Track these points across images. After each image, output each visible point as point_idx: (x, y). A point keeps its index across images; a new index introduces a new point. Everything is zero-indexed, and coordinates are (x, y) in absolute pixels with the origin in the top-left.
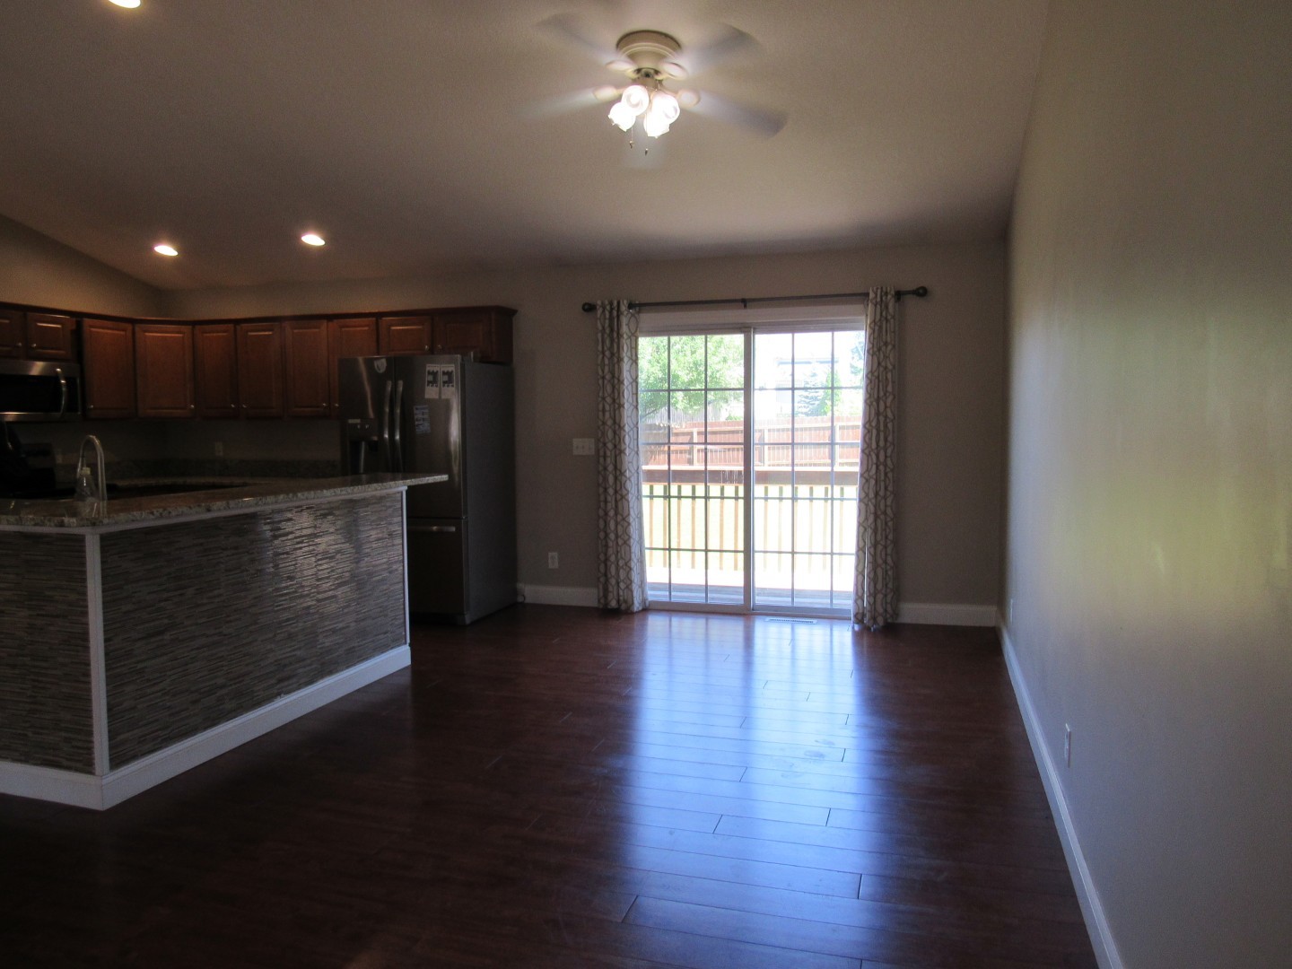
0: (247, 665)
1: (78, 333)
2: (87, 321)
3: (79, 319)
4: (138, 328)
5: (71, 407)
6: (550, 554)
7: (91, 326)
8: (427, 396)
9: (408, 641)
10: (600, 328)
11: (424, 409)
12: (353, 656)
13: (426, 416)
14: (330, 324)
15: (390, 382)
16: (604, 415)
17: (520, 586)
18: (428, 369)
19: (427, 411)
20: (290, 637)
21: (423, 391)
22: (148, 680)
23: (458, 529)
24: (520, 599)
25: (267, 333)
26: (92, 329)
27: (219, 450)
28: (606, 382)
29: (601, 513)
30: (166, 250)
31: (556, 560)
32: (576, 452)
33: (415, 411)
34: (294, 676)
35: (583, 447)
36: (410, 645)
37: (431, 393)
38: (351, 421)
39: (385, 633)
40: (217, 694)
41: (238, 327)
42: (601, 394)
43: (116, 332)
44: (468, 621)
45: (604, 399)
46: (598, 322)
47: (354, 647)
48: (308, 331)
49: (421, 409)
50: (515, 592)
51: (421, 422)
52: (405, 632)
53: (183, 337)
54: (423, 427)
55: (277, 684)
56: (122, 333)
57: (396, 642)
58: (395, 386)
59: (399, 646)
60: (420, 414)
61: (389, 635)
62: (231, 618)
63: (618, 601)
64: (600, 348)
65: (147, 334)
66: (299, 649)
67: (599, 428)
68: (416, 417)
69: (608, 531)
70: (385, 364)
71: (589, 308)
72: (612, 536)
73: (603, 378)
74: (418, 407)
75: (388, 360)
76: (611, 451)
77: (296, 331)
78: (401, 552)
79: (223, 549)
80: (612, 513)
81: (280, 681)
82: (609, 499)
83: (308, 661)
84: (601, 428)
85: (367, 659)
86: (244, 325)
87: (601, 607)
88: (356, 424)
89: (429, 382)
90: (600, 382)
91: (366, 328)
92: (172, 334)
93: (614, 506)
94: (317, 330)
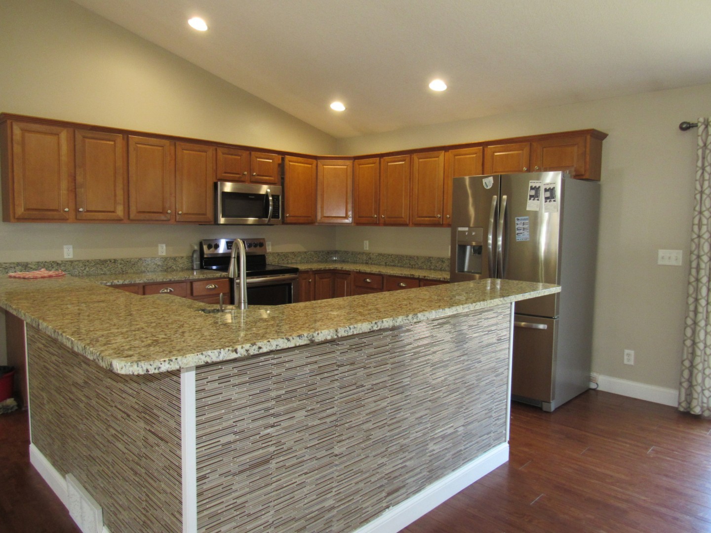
0: (357, 483)
1: (282, 166)
2: (288, 158)
3: (283, 157)
4: (320, 162)
5: (275, 215)
6: (627, 351)
7: (290, 161)
8: (528, 209)
9: (508, 439)
10: (701, 144)
11: (525, 219)
12: (459, 459)
13: (526, 226)
14: (447, 154)
15: (495, 197)
16: (700, 229)
17: (594, 374)
18: (530, 185)
19: (527, 221)
20: (403, 449)
21: (525, 204)
22: (249, 515)
23: (550, 328)
24: (593, 386)
25: (401, 163)
26: (290, 162)
27: (366, 246)
28: (704, 196)
29: (689, 322)
30: (338, 106)
31: (632, 358)
32: (660, 262)
33: (517, 222)
34: (404, 486)
35: (670, 258)
36: (509, 443)
37: (532, 205)
38: (460, 229)
39: (488, 434)
40: (326, 517)
41: (382, 160)
42: (698, 208)
43: (306, 165)
44: (553, 409)
45: (701, 213)
46: (700, 138)
47: (461, 450)
48: (430, 159)
49: (522, 220)
50: (589, 379)
51: (521, 231)
52: (506, 430)
53: (347, 168)
54: (523, 236)
55: (386, 497)
56: (310, 166)
57: (498, 440)
58: (500, 200)
59: (500, 444)
60: (520, 223)
61: (492, 434)
62: (343, 437)
63: (702, 407)
64: (700, 164)
65: (325, 167)
66: (411, 459)
67: (692, 240)
68: (517, 227)
69: (697, 340)
70: (492, 182)
71: (686, 127)
72: (701, 346)
73: (702, 192)
74: (519, 218)
75: (495, 178)
76: (706, 263)
77: (420, 160)
78: (507, 356)
79: (339, 366)
80: (702, 323)
81: (389, 494)
82: (700, 309)
83: (418, 470)
84: (696, 240)
85: (471, 460)
86: (386, 158)
87: (682, 409)
88: (464, 232)
89: (531, 196)
90: (698, 197)
91: (475, 155)
92: (341, 166)
93: (705, 317)
94: (437, 159)
